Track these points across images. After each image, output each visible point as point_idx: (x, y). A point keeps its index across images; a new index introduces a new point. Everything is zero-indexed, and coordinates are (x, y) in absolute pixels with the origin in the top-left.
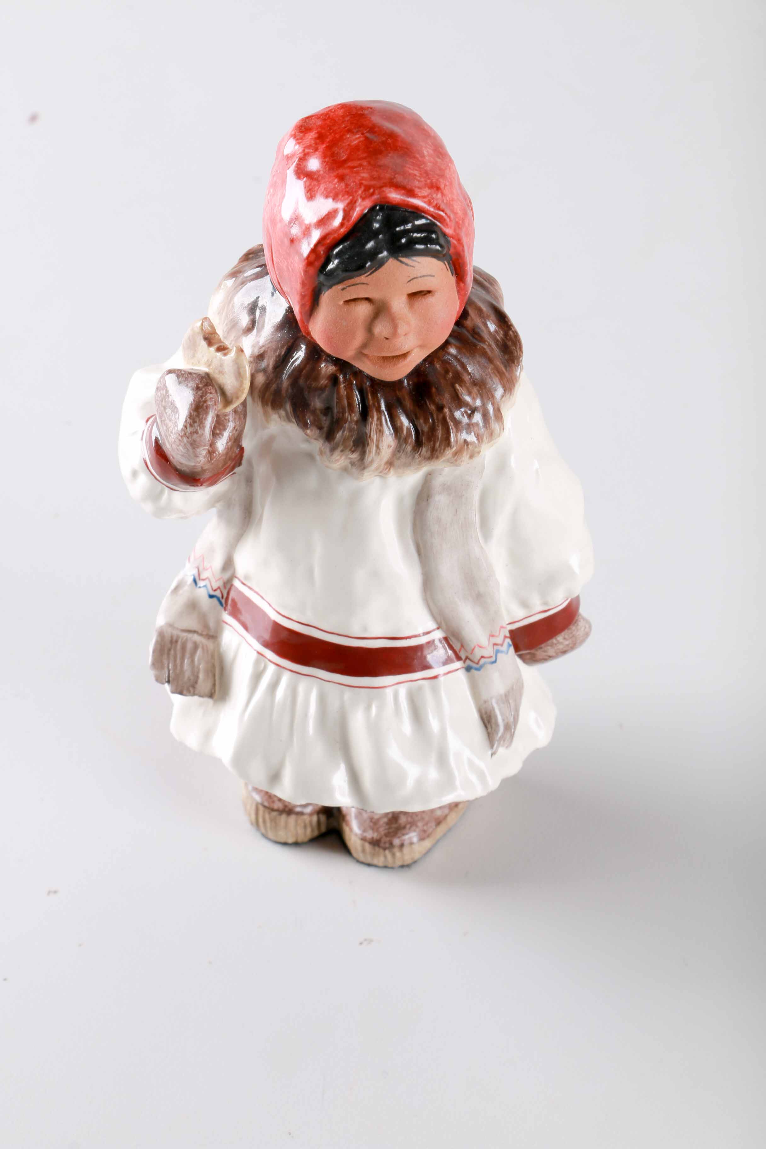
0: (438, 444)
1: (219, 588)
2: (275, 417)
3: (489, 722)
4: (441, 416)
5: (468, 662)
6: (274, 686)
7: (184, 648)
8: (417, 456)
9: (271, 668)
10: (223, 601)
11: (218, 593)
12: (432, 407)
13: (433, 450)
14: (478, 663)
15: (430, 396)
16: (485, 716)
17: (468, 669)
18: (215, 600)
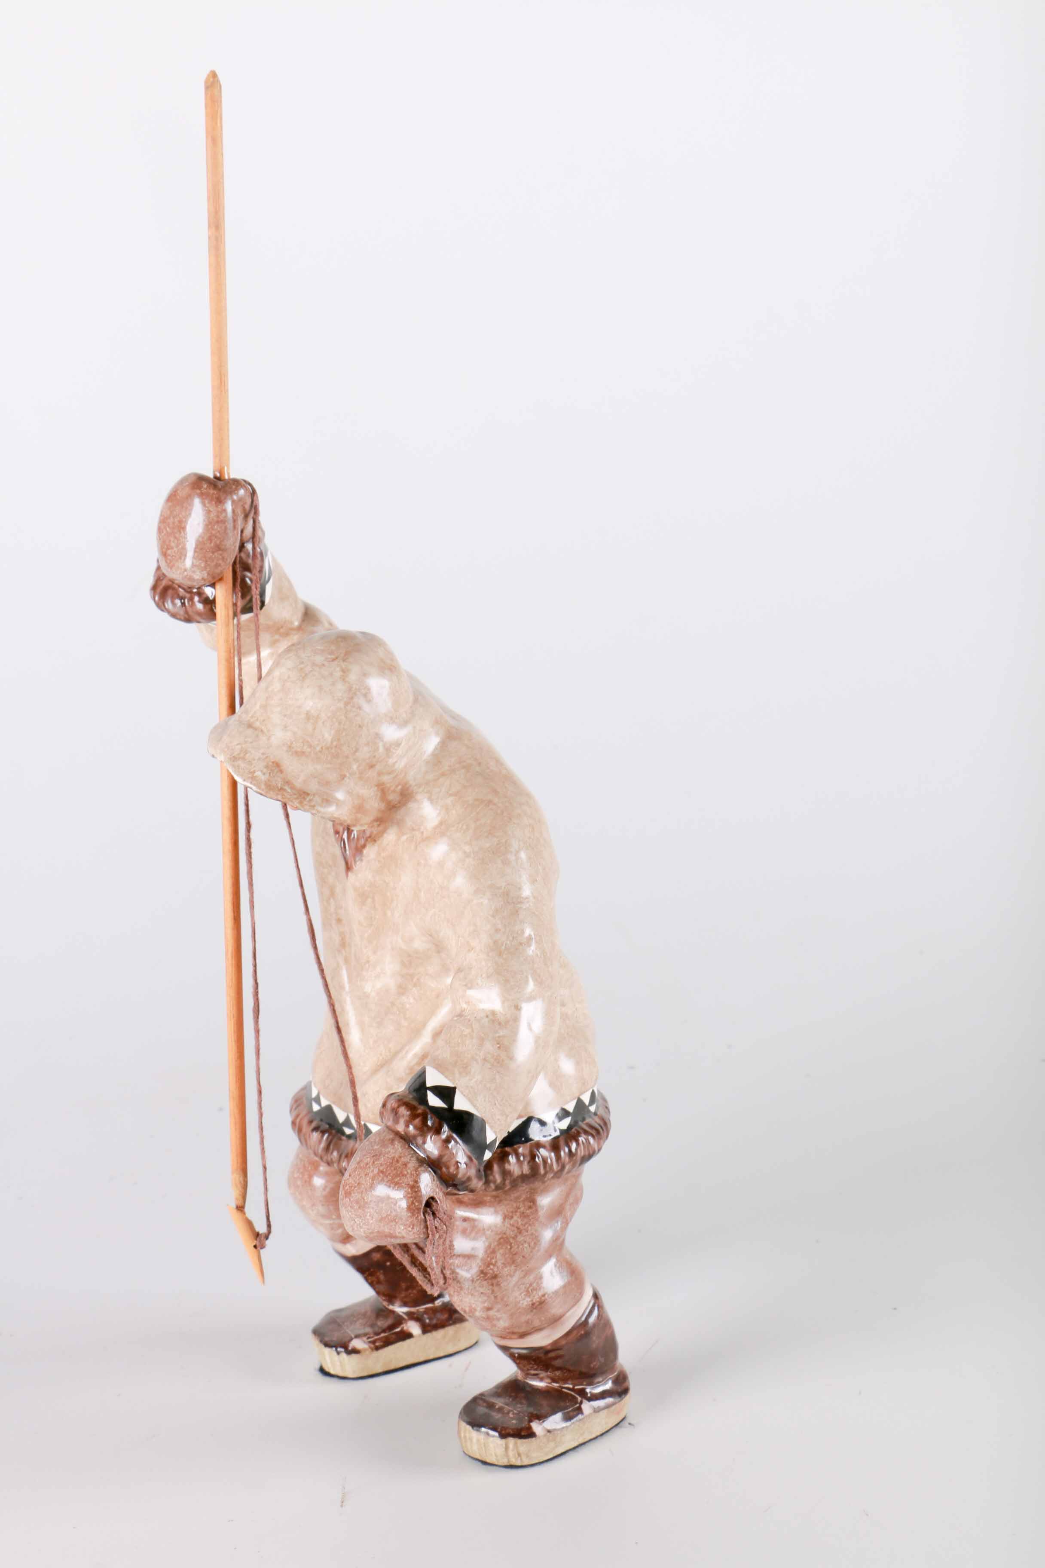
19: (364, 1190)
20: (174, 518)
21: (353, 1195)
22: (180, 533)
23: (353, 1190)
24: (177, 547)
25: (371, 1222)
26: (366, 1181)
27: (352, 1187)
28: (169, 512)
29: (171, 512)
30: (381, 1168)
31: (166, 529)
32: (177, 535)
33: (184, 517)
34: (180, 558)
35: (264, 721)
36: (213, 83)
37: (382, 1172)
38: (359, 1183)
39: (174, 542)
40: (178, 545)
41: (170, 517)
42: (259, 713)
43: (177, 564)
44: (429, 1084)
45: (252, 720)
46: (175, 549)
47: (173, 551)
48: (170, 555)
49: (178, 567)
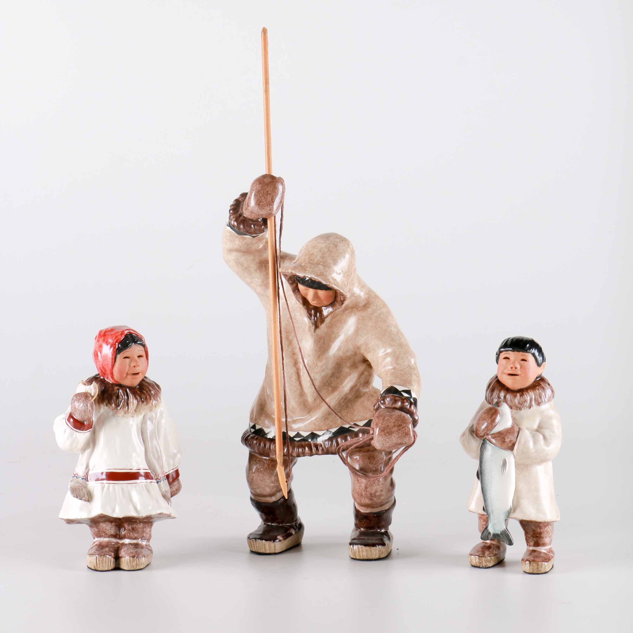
0: (148, 400)
1: (85, 476)
2: (102, 406)
3: (165, 497)
4: (148, 393)
5: (157, 480)
6: (108, 488)
7: (79, 489)
8: (143, 405)
9: (106, 485)
10: (86, 479)
11: (85, 477)
12: (145, 392)
13: (147, 402)
14: (160, 480)
15: (144, 389)
16: (164, 496)
17: (157, 482)
18: (84, 479)
21: (385, 430)
22: (267, 196)
24: (265, 201)
25: (394, 439)
28: (261, 188)
29: (262, 188)
30: (396, 419)
31: (259, 195)
35: (324, 262)
36: (264, 31)
37: (397, 420)
38: (388, 426)
40: (266, 201)
41: (261, 190)
42: (321, 260)
43: (265, 208)
44: (400, 390)
45: (318, 262)
46: (265, 202)
47: (263, 203)
48: (261, 205)
49: (266, 209)
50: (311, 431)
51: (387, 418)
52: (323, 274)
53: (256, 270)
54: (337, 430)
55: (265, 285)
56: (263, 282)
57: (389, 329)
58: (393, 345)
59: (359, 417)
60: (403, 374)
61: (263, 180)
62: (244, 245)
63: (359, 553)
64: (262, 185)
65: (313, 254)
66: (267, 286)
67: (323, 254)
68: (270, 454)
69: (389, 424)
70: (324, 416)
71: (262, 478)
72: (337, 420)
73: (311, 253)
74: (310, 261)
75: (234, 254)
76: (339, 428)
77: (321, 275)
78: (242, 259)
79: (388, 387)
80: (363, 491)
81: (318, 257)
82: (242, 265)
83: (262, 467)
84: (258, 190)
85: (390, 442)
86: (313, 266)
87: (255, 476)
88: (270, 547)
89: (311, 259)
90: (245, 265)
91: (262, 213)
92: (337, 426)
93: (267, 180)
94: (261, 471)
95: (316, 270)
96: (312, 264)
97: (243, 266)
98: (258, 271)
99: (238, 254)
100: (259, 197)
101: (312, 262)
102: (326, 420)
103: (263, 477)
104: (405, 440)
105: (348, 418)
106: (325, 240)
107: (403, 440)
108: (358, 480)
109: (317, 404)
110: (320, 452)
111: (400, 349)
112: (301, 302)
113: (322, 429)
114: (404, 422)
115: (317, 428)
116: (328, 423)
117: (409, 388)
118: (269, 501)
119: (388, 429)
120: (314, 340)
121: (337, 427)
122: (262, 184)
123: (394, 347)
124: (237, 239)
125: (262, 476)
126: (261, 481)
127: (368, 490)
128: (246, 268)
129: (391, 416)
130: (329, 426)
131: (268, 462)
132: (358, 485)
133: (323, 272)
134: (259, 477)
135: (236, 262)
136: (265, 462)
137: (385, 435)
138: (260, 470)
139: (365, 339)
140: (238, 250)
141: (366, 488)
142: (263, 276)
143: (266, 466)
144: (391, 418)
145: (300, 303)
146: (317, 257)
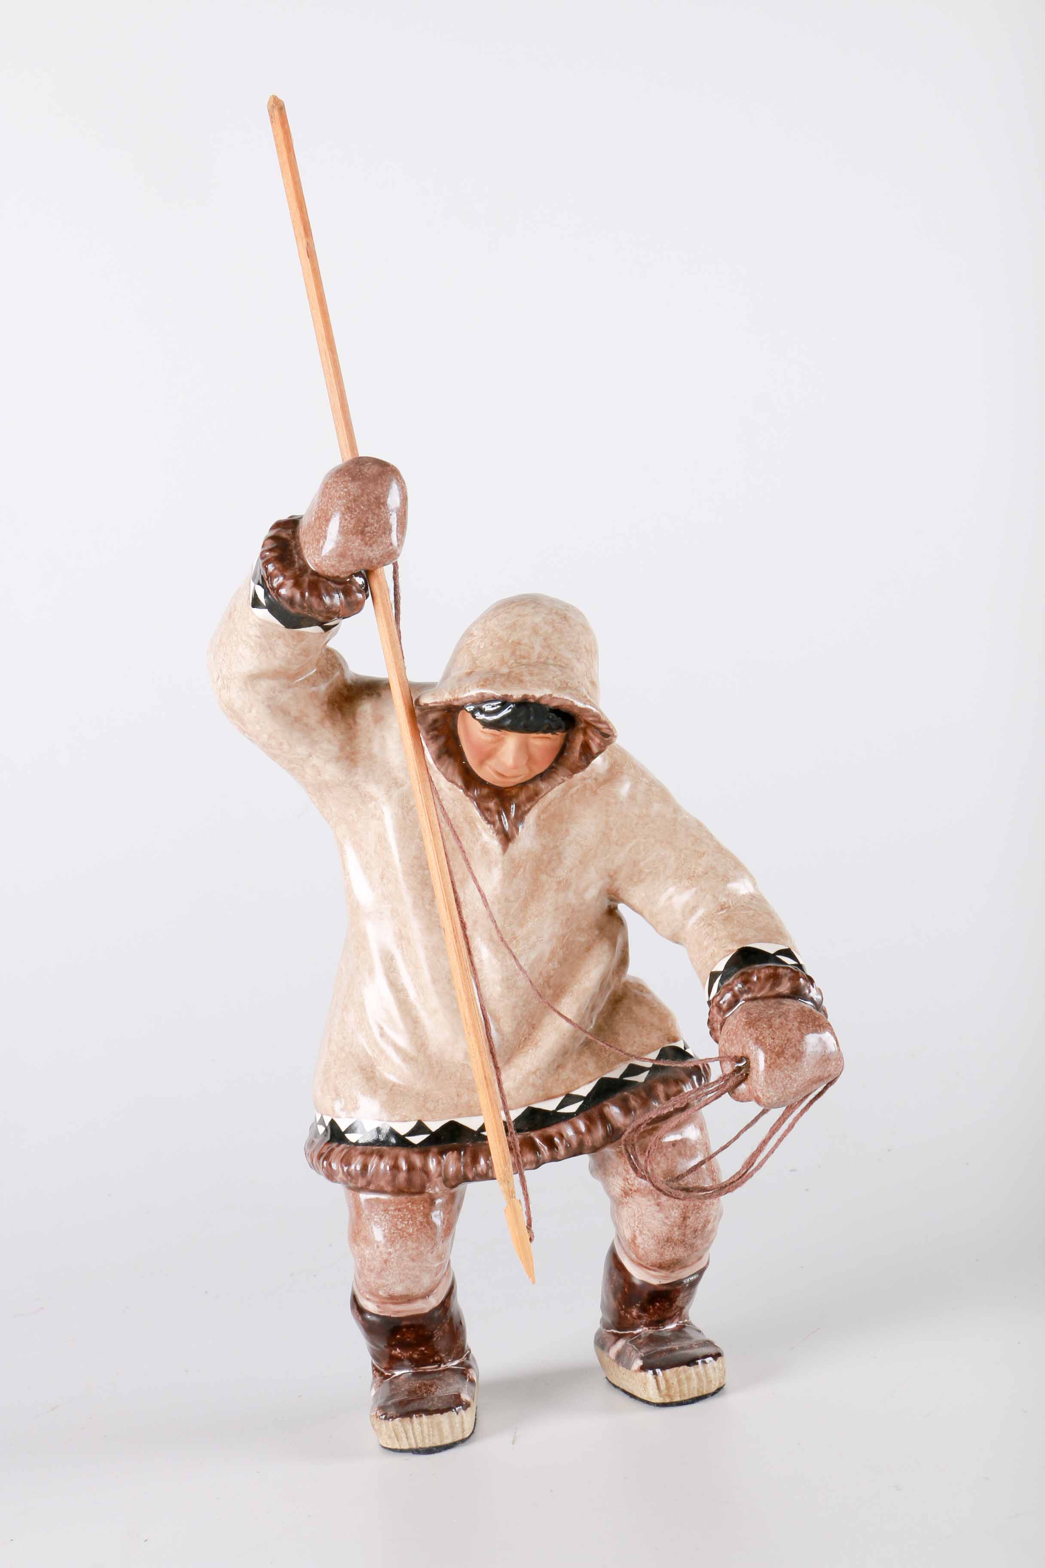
19: (797, 1042)
20: (368, 495)
21: (786, 1052)
22: (380, 509)
23: (785, 1048)
24: (377, 523)
25: (807, 1070)
26: (794, 1035)
27: (782, 1046)
28: (360, 491)
29: (363, 490)
30: (798, 1020)
31: (360, 508)
32: (377, 511)
33: (382, 493)
34: (385, 533)
35: (555, 658)
38: (788, 1040)
39: (372, 519)
40: (380, 521)
41: (362, 496)
42: (545, 653)
43: (380, 540)
44: (772, 952)
45: (542, 660)
46: (376, 525)
47: (373, 528)
48: (369, 532)
49: (382, 542)
50: (525, 1106)
51: (777, 1022)
52: (567, 684)
53: (321, 722)
54: (594, 1088)
55: (347, 758)
56: (342, 749)
57: (680, 818)
58: (704, 854)
59: (635, 1048)
60: (754, 916)
61: (360, 471)
62: (299, 655)
63: (680, 1386)
64: (360, 483)
65: (519, 643)
66: (352, 760)
67: (545, 639)
68: (428, 1185)
69: (790, 1035)
70: (554, 1061)
71: (415, 1253)
72: (586, 1064)
73: (510, 641)
74: (519, 661)
75: (265, 685)
76: (598, 1081)
77: (566, 688)
78: (285, 697)
79: (730, 951)
80: (676, 1229)
81: (538, 649)
82: (286, 712)
83: (410, 1222)
84: (354, 495)
85: (801, 1078)
86: (536, 671)
87: (396, 1251)
88: (452, 1427)
89: (520, 655)
90: (294, 713)
91: (371, 554)
92: (589, 1079)
93: (369, 469)
94: (410, 1235)
95: (550, 677)
96: (528, 665)
97: (289, 713)
98: (328, 724)
99: (272, 683)
100: (359, 513)
101: (524, 661)
102: (560, 1070)
103: (417, 1248)
104: (828, 1069)
105: (609, 1055)
106: (534, 608)
107: (826, 1069)
108: (658, 1204)
109: (523, 1035)
110: (562, 1150)
111: (723, 860)
112: (460, 783)
113: (553, 1094)
114: (817, 1023)
115: (541, 1093)
116: (565, 1077)
117: (786, 946)
118: (423, 1309)
119: (791, 1047)
120: (504, 874)
121: (591, 1082)
122: (359, 480)
123: (705, 856)
124: (280, 642)
125: (415, 1245)
126: (413, 1260)
127: (688, 1222)
128: (297, 720)
129: (784, 1015)
130: (568, 1083)
131: (422, 1208)
132: (661, 1215)
133: (567, 680)
134: (406, 1250)
135: (269, 707)
136: (415, 1208)
137: (787, 1064)
138: (407, 1233)
139: (631, 849)
140: (275, 674)
141: (685, 1218)
142: (342, 733)
143: (420, 1219)
144: (786, 1020)
145: (457, 785)
146: (533, 648)
